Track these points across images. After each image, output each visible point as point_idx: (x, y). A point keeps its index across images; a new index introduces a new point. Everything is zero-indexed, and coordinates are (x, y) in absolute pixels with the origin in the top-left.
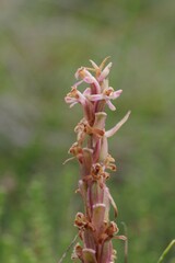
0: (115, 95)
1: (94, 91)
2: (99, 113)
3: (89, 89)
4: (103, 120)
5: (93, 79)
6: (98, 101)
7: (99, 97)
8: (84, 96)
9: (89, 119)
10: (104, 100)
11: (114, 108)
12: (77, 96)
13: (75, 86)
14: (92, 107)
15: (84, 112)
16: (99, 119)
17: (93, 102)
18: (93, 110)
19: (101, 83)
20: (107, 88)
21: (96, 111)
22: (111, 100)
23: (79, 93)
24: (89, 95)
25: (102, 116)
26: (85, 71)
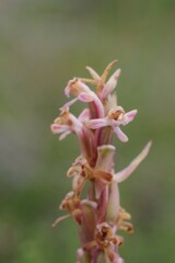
0: (126, 118)
1: (95, 114)
2: (104, 147)
3: (86, 111)
4: (110, 157)
5: (92, 96)
6: (102, 129)
7: (102, 122)
8: (81, 122)
9: (89, 156)
10: (109, 127)
11: (124, 138)
12: (70, 123)
13: (66, 108)
14: (92, 138)
15: (81, 146)
16: (104, 156)
17: (94, 131)
18: (94, 142)
19: (104, 101)
20: (114, 107)
21: (99, 144)
22: (121, 126)
23: (72, 117)
24: (87, 119)
25: (108, 150)
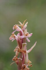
0: (30, 35)
1: (21, 35)
2: (24, 43)
3: (19, 33)
6: (23, 38)
7: (23, 37)
9: (20, 46)
10: (25, 38)
11: (29, 41)
12: (15, 37)
13: (13, 33)
14: (21, 41)
16: (24, 46)
17: (21, 39)
19: (24, 31)
20: (26, 32)
21: (22, 43)
22: (28, 38)
23: (15, 35)
24: (19, 36)
25: (25, 44)
26: (17, 26)
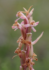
0: (36, 24)
1: (26, 23)
2: (28, 33)
3: (23, 21)
4: (30, 37)
5: (25, 17)
6: (28, 28)
7: (28, 25)
8: (21, 25)
9: (24, 36)
10: (30, 27)
11: (35, 31)
12: (18, 25)
16: (28, 36)
17: (25, 28)
18: (25, 32)
19: (29, 18)
20: (32, 20)
22: (34, 27)
24: (23, 24)
25: (30, 34)
26: (21, 13)
